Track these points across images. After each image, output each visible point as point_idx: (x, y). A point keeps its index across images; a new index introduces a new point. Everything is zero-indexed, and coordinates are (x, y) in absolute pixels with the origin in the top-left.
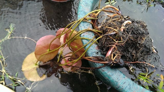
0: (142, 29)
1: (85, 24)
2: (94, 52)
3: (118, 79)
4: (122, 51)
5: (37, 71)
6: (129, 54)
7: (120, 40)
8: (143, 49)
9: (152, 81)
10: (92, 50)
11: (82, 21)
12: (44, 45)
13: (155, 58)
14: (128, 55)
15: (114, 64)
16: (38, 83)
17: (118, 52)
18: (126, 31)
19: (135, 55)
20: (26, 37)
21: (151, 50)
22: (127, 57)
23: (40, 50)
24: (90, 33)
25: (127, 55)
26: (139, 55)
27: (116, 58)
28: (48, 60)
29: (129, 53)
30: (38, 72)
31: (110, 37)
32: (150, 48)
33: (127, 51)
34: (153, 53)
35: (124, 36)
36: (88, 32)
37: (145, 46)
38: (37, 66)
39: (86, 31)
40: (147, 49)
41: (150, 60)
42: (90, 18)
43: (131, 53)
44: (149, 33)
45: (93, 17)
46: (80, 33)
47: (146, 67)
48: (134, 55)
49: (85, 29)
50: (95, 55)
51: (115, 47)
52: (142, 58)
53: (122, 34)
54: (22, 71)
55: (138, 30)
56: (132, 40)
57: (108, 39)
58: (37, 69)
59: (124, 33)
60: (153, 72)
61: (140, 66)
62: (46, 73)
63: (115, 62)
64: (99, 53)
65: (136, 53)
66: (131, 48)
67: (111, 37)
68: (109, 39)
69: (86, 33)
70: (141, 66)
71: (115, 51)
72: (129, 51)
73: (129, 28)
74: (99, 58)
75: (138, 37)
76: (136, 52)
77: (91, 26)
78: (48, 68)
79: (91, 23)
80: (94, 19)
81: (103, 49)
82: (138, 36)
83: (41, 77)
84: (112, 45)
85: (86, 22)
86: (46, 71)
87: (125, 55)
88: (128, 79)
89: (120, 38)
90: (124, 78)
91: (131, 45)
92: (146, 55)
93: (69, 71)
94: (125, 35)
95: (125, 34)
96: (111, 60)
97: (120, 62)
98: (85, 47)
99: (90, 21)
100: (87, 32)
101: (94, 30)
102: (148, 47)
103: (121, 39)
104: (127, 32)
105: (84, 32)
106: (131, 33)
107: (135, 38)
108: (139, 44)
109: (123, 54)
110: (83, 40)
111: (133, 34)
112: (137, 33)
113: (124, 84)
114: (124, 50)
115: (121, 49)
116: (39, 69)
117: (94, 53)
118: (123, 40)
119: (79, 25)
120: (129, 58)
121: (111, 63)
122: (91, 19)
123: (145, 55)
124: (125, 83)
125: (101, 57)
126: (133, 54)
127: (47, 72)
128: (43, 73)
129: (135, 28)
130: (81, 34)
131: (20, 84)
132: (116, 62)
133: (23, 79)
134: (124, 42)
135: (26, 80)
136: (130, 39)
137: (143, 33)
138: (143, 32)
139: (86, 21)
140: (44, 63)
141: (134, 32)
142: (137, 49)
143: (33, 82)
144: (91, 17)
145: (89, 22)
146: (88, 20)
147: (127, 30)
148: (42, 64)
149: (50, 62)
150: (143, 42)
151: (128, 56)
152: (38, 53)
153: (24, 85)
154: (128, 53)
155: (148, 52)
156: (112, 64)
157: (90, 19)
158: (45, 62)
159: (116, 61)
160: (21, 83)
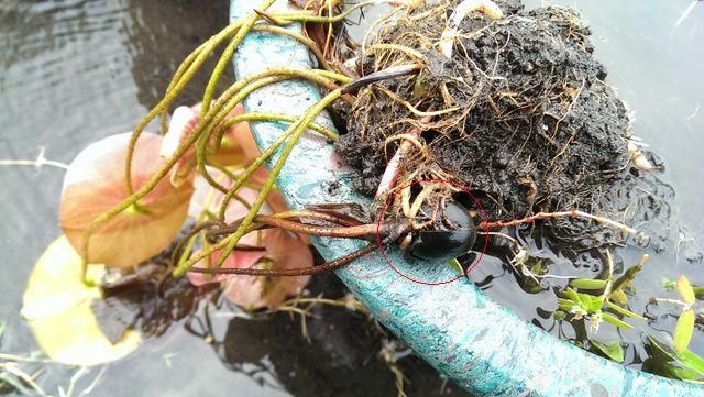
0: (557, 43)
1: (270, 45)
2: (314, 185)
3: (444, 314)
4: (466, 168)
5: (94, 312)
6: (500, 183)
7: (440, 103)
8: (576, 148)
9: (645, 316)
10: (302, 172)
11: (251, 31)
12: (104, 184)
13: (650, 198)
14: (496, 187)
15: (416, 233)
16: (103, 371)
17: (437, 172)
18: (471, 53)
19: (533, 185)
20: (41, 161)
21: (617, 155)
22: (496, 195)
23: (89, 209)
24: (297, 88)
25: (492, 188)
26: (556, 182)
27: (424, 203)
28: (142, 257)
29: (504, 178)
30: (98, 318)
31: (389, 93)
32: (614, 143)
33: (493, 167)
34: (634, 172)
35: (461, 79)
36: (286, 83)
37: (585, 135)
38: (97, 293)
39: (270, 79)
40: (598, 146)
41: (624, 209)
42: (295, 17)
43: (513, 177)
44: (607, 69)
45: (312, 12)
46: (238, 91)
47: (604, 246)
48: (527, 188)
49: (266, 71)
50: (321, 198)
51: (413, 144)
52: (577, 199)
53: (448, 66)
54: (24, 319)
55: (538, 46)
56: (511, 108)
57: (380, 105)
58: (94, 307)
59: (458, 63)
60: (637, 268)
61: (571, 243)
62: (140, 321)
63: (420, 222)
64: (345, 188)
65: (541, 174)
66: (512, 149)
67: (393, 95)
68: (385, 107)
69: (273, 88)
70: (578, 245)
71: (422, 166)
72: (504, 167)
73: (486, 41)
74: (341, 211)
75: (539, 88)
76: (540, 167)
77: (302, 53)
78: (145, 297)
79: (300, 42)
80: (320, 18)
81: (359, 166)
82: (542, 83)
83: (114, 343)
84: (399, 136)
85: (275, 34)
86: (137, 311)
87: (482, 186)
88: (504, 313)
89: (438, 91)
90: (480, 306)
91: (511, 134)
92: (596, 183)
93: (252, 306)
94: (462, 73)
95: (461, 67)
96: (404, 216)
97: (445, 223)
98: (268, 159)
99: (296, 31)
100: (280, 87)
101: (317, 74)
102: (602, 137)
103: (441, 101)
104: (477, 60)
105: (262, 86)
106: (503, 69)
107: (528, 94)
108: (550, 120)
109: (473, 186)
110: (260, 127)
111: (514, 72)
112: (535, 66)
113: (478, 338)
114: (479, 164)
115: (458, 157)
116: (102, 304)
117: (317, 190)
118: (453, 105)
119: (236, 51)
120: (508, 203)
121: (401, 229)
122: (300, 21)
123: (589, 182)
124: (484, 333)
125: (350, 205)
126: (524, 181)
127: (141, 315)
128: (124, 323)
129: (520, 39)
130: (247, 96)
131: (14, 382)
132: (424, 224)
133: (29, 356)
134: (459, 112)
135: (45, 361)
136: (496, 99)
137: (566, 61)
138: (567, 55)
139: (273, 28)
140: (124, 275)
141: (517, 63)
142: (540, 150)
143: (78, 368)
144: (305, 11)
145: (291, 37)
146: (283, 26)
147: (472, 47)
148: (115, 279)
149: (150, 268)
150: (569, 110)
151: (495, 190)
152: (78, 223)
153: (33, 384)
154: (498, 177)
155: (604, 166)
156: (404, 234)
157: (295, 21)
158: (131, 271)
159: (427, 216)
160: (20, 379)
